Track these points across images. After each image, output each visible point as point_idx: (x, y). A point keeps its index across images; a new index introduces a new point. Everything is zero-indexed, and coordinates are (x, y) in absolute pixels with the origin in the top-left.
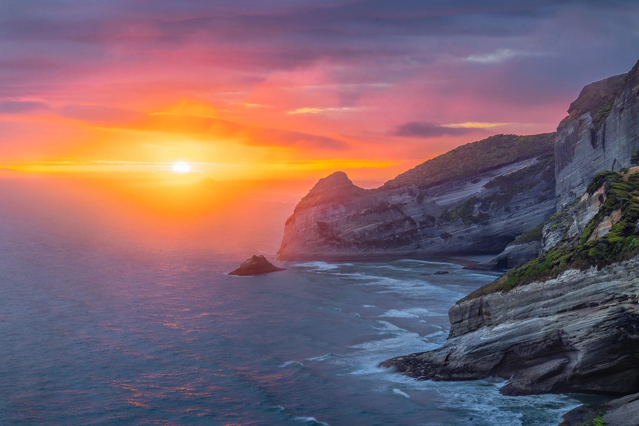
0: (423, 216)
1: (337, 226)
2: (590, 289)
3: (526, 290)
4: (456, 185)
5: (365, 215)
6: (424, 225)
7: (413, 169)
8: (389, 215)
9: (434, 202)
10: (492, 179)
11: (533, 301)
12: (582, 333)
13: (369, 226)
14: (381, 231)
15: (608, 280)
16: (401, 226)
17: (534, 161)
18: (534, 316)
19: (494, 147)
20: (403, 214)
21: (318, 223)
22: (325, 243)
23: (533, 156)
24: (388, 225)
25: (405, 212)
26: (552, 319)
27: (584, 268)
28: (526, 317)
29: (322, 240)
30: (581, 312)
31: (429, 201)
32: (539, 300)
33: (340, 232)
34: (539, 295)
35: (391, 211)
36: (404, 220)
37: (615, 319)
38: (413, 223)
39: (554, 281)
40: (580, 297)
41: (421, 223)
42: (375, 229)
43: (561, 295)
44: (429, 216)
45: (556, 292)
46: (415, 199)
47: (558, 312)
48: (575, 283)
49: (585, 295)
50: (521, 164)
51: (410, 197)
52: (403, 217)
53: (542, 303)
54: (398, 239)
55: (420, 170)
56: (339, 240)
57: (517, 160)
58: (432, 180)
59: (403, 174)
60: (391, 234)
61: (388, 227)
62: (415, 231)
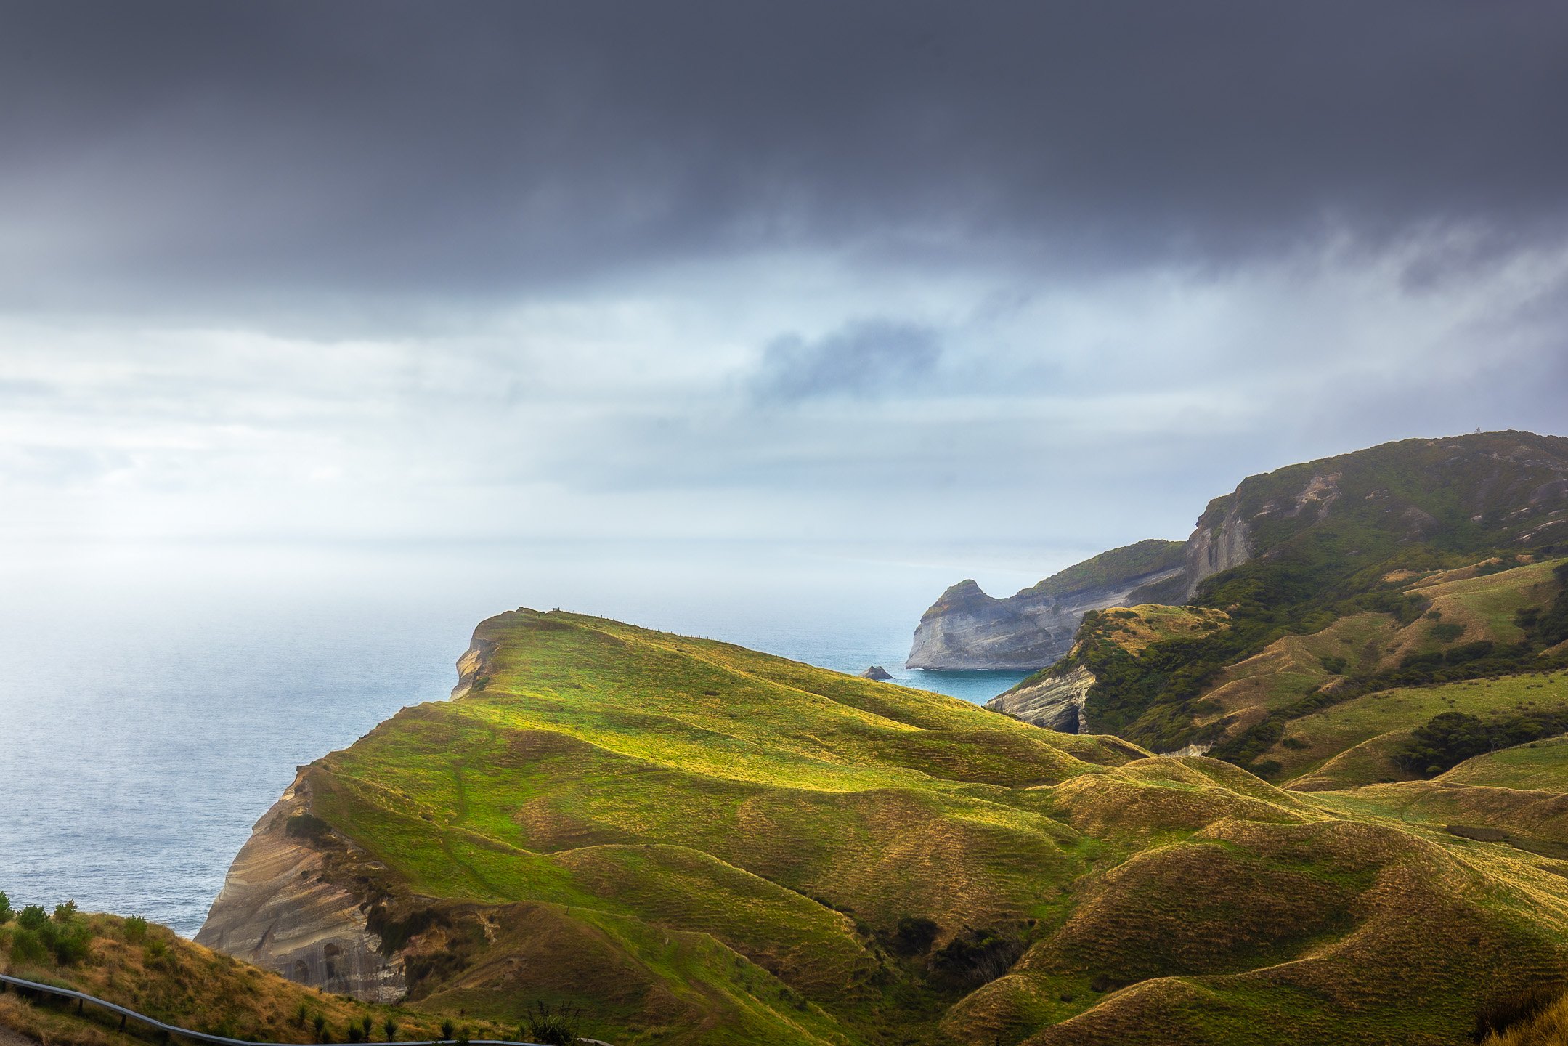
0: (1058, 627)
1: (964, 638)
2: (1055, 691)
3: (1024, 692)
4: (1097, 595)
5: (994, 626)
6: (1060, 638)
7: (1055, 576)
8: (1022, 626)
9: (1071, 613)
10: (1136, 589)
11: (1028, 700)
12: (1051, 720)
13: (999, 638)
14: (1012, 643)
15: (1064, 685)
16: (1034, 639)
17: (1180, 570)
18: (1028, 710)
19: (1141, 554)
20: (1036, 626)
21: (944, 634)
22: (952, 655)
23: (1179, 566)
24: (1020, 638)
25: (1038, 623)
26: (1037, 711)
27: (1053, 678)
28: (1024, 710)
29: (948, 652)
30: (1051, 706)
31: (1066, 611)
32: (1032, 698)
33: (968, 644)
34: (1030, 695)
35: (1024, 622)
36: (1038, 632)
37: (1069, 710)
38: (1047, 635)
39: (1040, 686)
40: (1051, 696)
41: (1056, 636)
42: (1006, 641)
43: (1042, 695)
44: (1065, 628)
45: (1040, 693)
46: (1050, 609)
47: (1041, 707)
48: (1048, 687)
49: (1053, 695)
50: (1167, 574)
51: (1044, 607)
52: (1036, 629)
53: (1032, 701)
54: (1030, 652)
55: (1062, 577)
56: (967, 652)
57: (1162, 569)
58: (1074, 588)
59: (1044, 581)
60: (1022, 646)
61: (1020, 639)
62: (1049, 644)
